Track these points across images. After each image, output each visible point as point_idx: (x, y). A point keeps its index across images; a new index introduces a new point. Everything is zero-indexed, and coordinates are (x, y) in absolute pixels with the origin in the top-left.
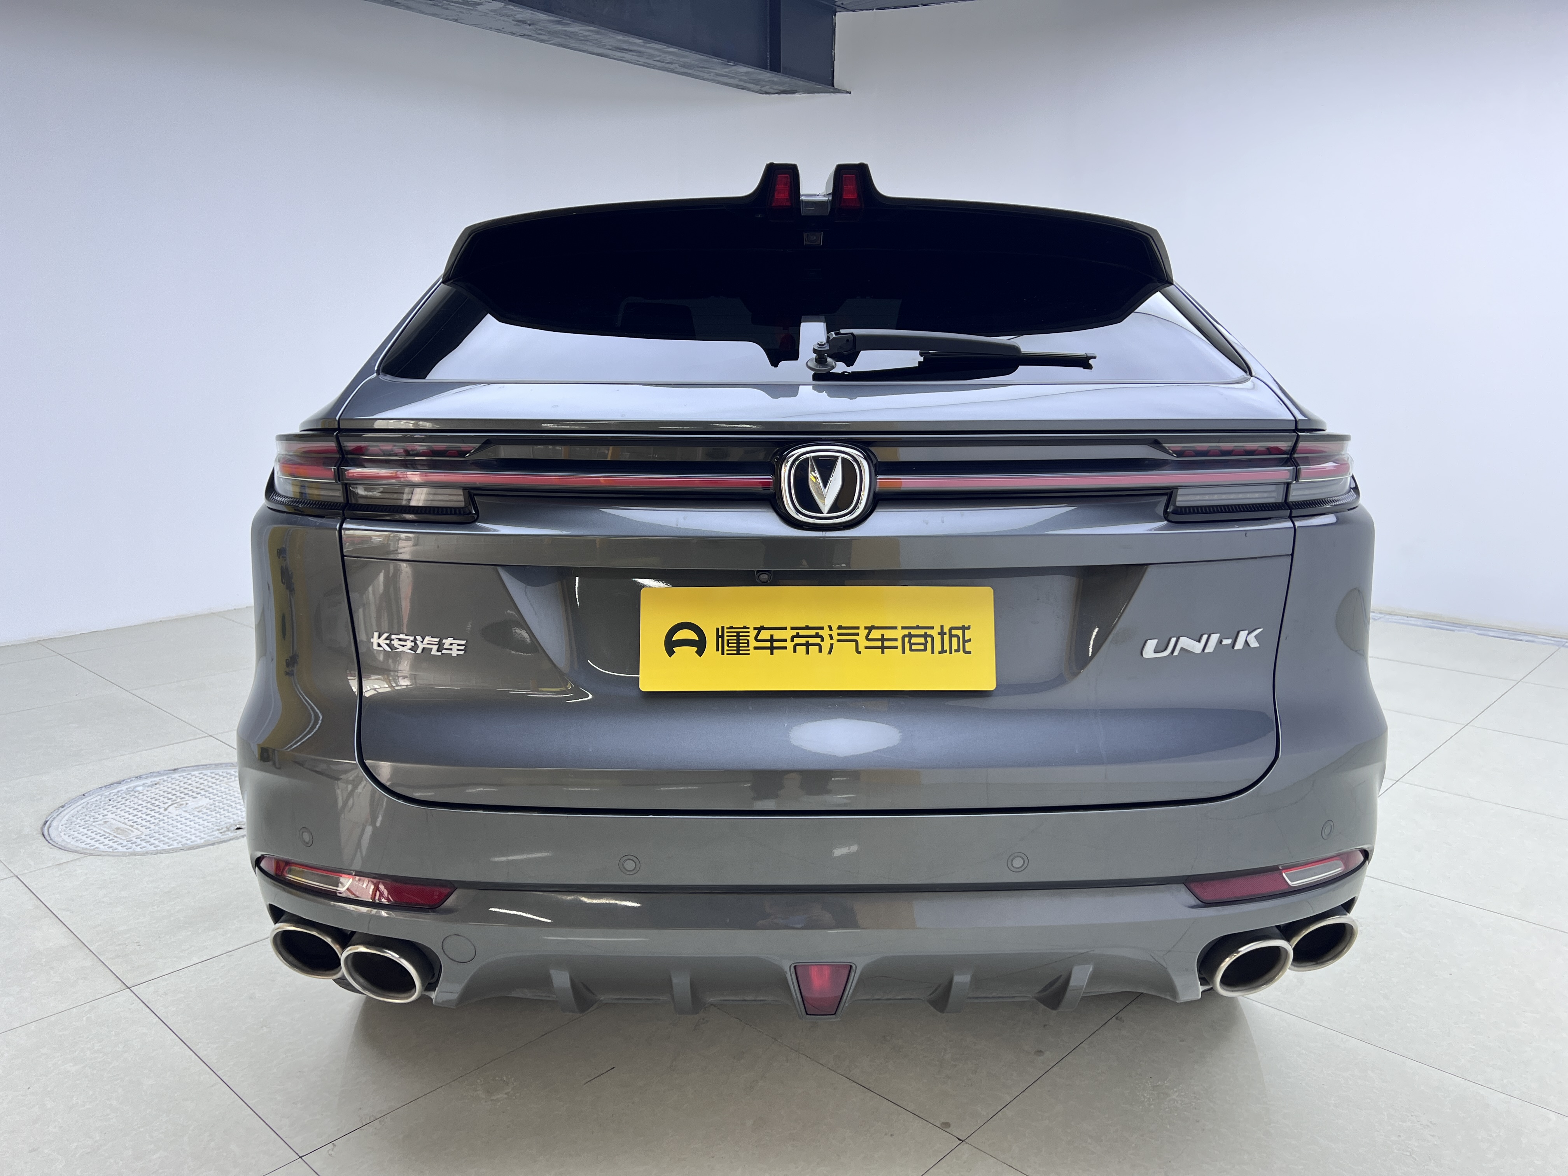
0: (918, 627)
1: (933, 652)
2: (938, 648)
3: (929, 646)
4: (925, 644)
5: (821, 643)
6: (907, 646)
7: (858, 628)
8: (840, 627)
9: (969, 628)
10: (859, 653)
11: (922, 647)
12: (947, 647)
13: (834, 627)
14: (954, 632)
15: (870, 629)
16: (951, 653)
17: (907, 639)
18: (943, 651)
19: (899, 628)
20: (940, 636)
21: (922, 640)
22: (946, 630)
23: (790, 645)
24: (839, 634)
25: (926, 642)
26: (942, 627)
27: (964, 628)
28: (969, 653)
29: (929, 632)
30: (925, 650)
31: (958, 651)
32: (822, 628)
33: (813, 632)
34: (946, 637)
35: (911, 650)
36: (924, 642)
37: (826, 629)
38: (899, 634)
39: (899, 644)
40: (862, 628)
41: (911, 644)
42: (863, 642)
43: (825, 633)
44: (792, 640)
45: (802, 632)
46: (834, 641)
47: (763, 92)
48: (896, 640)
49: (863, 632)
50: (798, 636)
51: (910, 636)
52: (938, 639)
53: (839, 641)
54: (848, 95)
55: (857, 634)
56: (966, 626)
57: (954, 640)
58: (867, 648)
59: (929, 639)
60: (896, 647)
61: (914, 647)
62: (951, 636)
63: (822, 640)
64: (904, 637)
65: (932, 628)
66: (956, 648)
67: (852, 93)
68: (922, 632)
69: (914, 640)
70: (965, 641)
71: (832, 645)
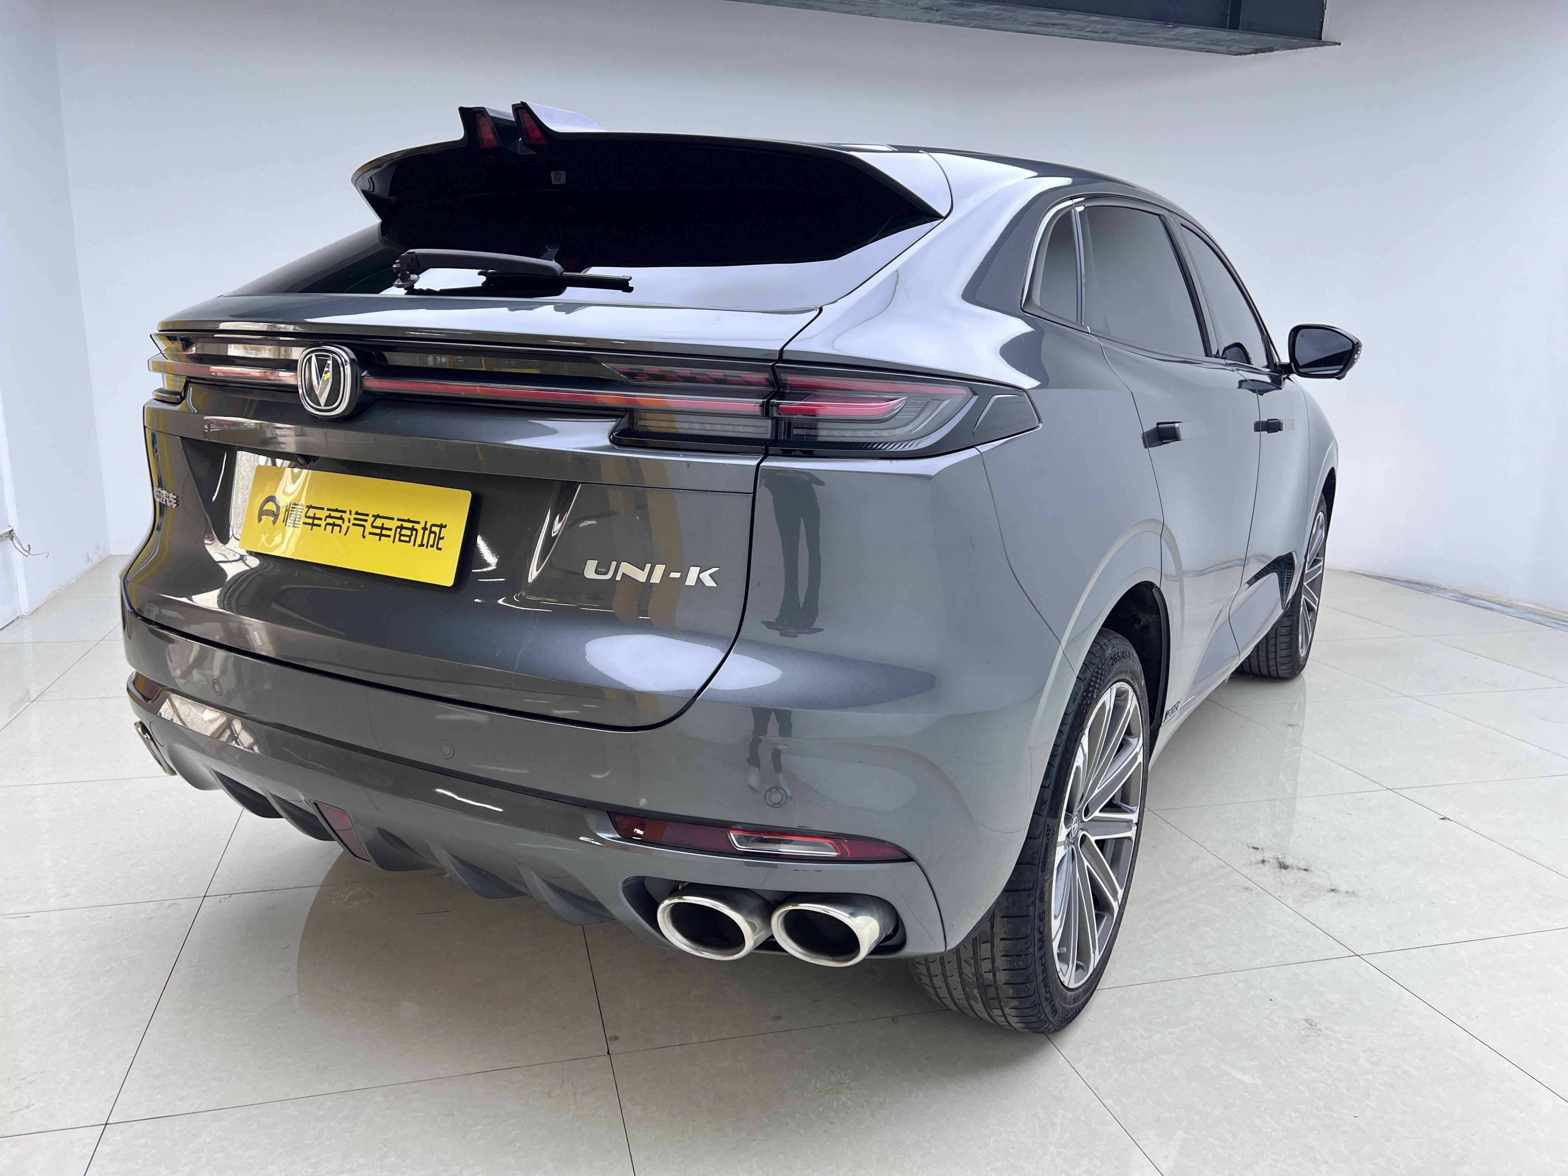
0: (409, 521)
1: (414, 545)
2: (418, 542)
3: (413, 538)
4: (410, 537)
5: (342, 525)
6: (398, 535)
7: (367, 515)
8: (357, 513)
9: (445, 526)
10: (364, 537)
11: (407, 539)
12: (425, 542)
13: (353, 512)
14: (434, 529)
15: (376, 517)
16: (427, 547)
17: (399, 530)
18: (422, 545)
19: (396, 519)
20: (423, 531)
21: (408, 532)
22: (428, 526)
23: (323, 523)
24: (355, 519)
25: (412, 535)
26: (426, 523)
27: (442, 526)
28: (440, 549)
29: (416, 526)
30: (409, 542)
31: (432, 546)
32: (345, 512)
33: (338, 515)
34: (427, 532)
35: (400, 540)
36: (410, 534)
37: (348, 512)
38: (393, 524)
39: (392, 533)
40: (371, 516)
41: (401, 535)
42: (369, 529)
43: (346, 516)
44: (325, 520)
45: (333, 514)
46: (350, 525)
47: (1235, 53)
48: (391, 529)
49: (370, 519)
50: (329, 516)
51: (402, 527)
52: (420, 532)
53: (354, 524)
54: (1337, 46)
55: (366, 521)
56: (444, 524)
57: (432, 535)
58: (371, 533)
59: (414, 532)
60: (389, 536)
61: (402, 538)
62: (431, 532)
63: (343, 523)
64: (398, 527)
65: (418, 523)
66: (432, 544)
67: (1342, 44)
68: (410, 525)
69: (404, 532)
70: (440, 538)
71: (348, 527)
